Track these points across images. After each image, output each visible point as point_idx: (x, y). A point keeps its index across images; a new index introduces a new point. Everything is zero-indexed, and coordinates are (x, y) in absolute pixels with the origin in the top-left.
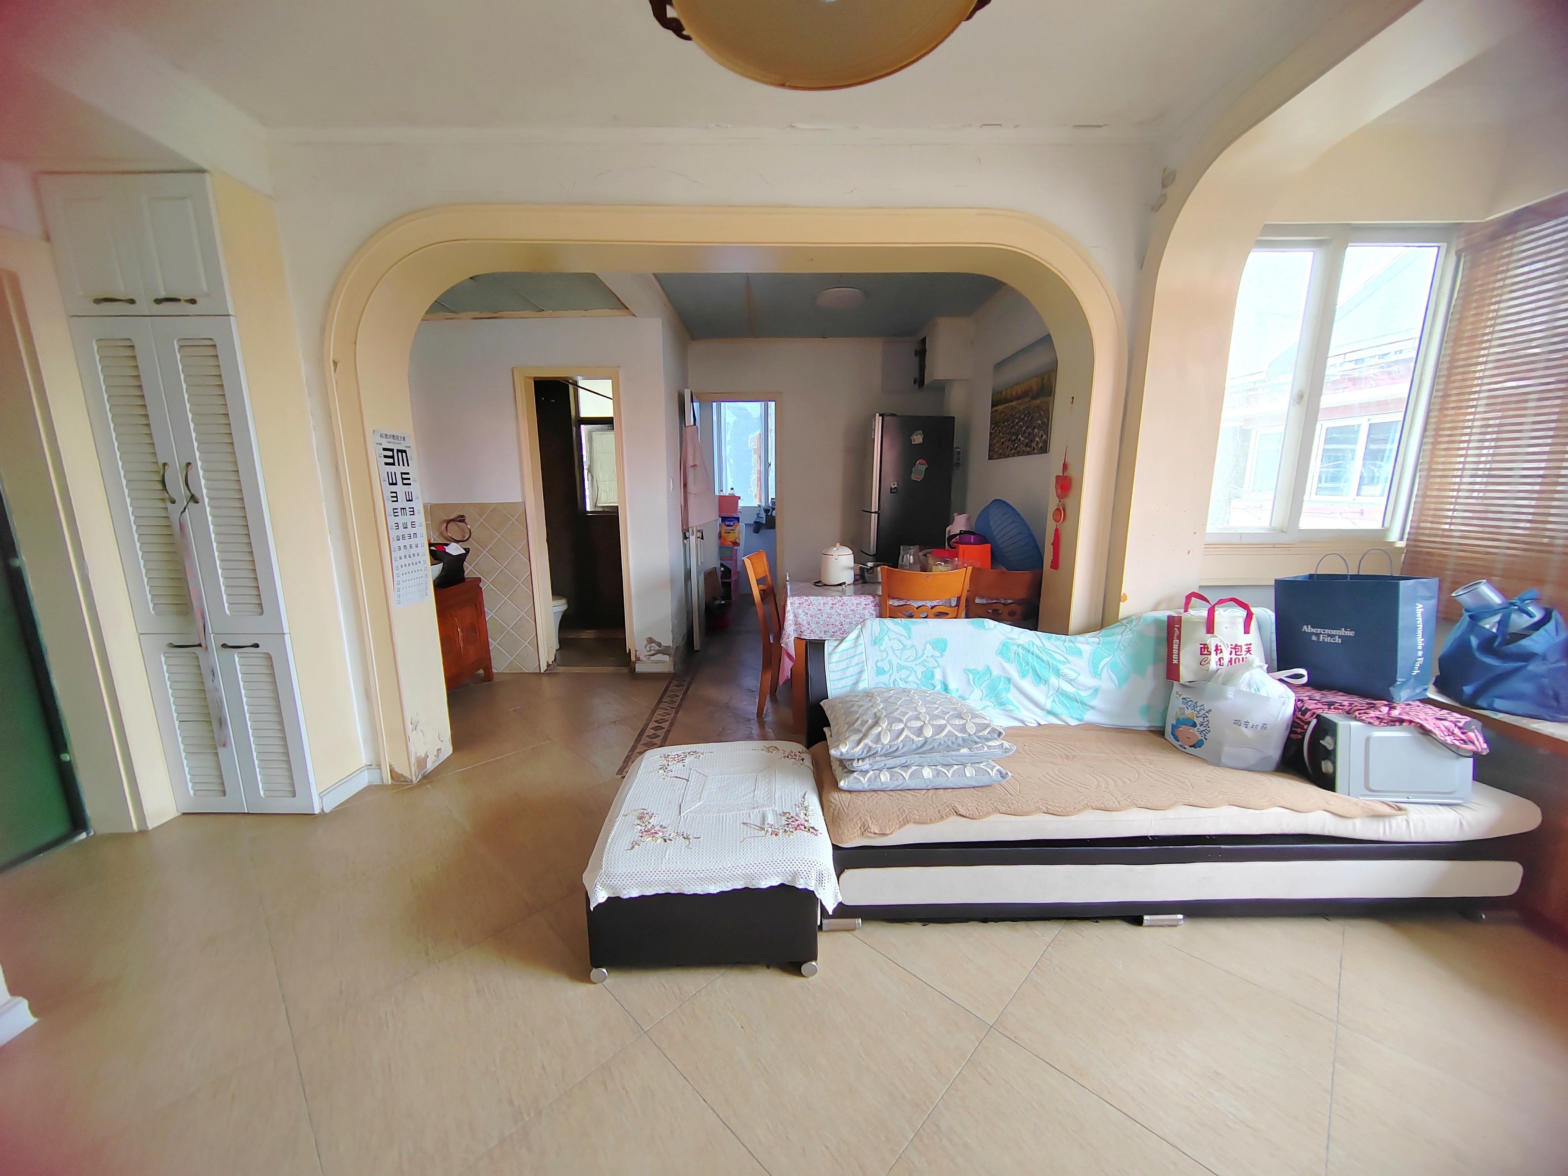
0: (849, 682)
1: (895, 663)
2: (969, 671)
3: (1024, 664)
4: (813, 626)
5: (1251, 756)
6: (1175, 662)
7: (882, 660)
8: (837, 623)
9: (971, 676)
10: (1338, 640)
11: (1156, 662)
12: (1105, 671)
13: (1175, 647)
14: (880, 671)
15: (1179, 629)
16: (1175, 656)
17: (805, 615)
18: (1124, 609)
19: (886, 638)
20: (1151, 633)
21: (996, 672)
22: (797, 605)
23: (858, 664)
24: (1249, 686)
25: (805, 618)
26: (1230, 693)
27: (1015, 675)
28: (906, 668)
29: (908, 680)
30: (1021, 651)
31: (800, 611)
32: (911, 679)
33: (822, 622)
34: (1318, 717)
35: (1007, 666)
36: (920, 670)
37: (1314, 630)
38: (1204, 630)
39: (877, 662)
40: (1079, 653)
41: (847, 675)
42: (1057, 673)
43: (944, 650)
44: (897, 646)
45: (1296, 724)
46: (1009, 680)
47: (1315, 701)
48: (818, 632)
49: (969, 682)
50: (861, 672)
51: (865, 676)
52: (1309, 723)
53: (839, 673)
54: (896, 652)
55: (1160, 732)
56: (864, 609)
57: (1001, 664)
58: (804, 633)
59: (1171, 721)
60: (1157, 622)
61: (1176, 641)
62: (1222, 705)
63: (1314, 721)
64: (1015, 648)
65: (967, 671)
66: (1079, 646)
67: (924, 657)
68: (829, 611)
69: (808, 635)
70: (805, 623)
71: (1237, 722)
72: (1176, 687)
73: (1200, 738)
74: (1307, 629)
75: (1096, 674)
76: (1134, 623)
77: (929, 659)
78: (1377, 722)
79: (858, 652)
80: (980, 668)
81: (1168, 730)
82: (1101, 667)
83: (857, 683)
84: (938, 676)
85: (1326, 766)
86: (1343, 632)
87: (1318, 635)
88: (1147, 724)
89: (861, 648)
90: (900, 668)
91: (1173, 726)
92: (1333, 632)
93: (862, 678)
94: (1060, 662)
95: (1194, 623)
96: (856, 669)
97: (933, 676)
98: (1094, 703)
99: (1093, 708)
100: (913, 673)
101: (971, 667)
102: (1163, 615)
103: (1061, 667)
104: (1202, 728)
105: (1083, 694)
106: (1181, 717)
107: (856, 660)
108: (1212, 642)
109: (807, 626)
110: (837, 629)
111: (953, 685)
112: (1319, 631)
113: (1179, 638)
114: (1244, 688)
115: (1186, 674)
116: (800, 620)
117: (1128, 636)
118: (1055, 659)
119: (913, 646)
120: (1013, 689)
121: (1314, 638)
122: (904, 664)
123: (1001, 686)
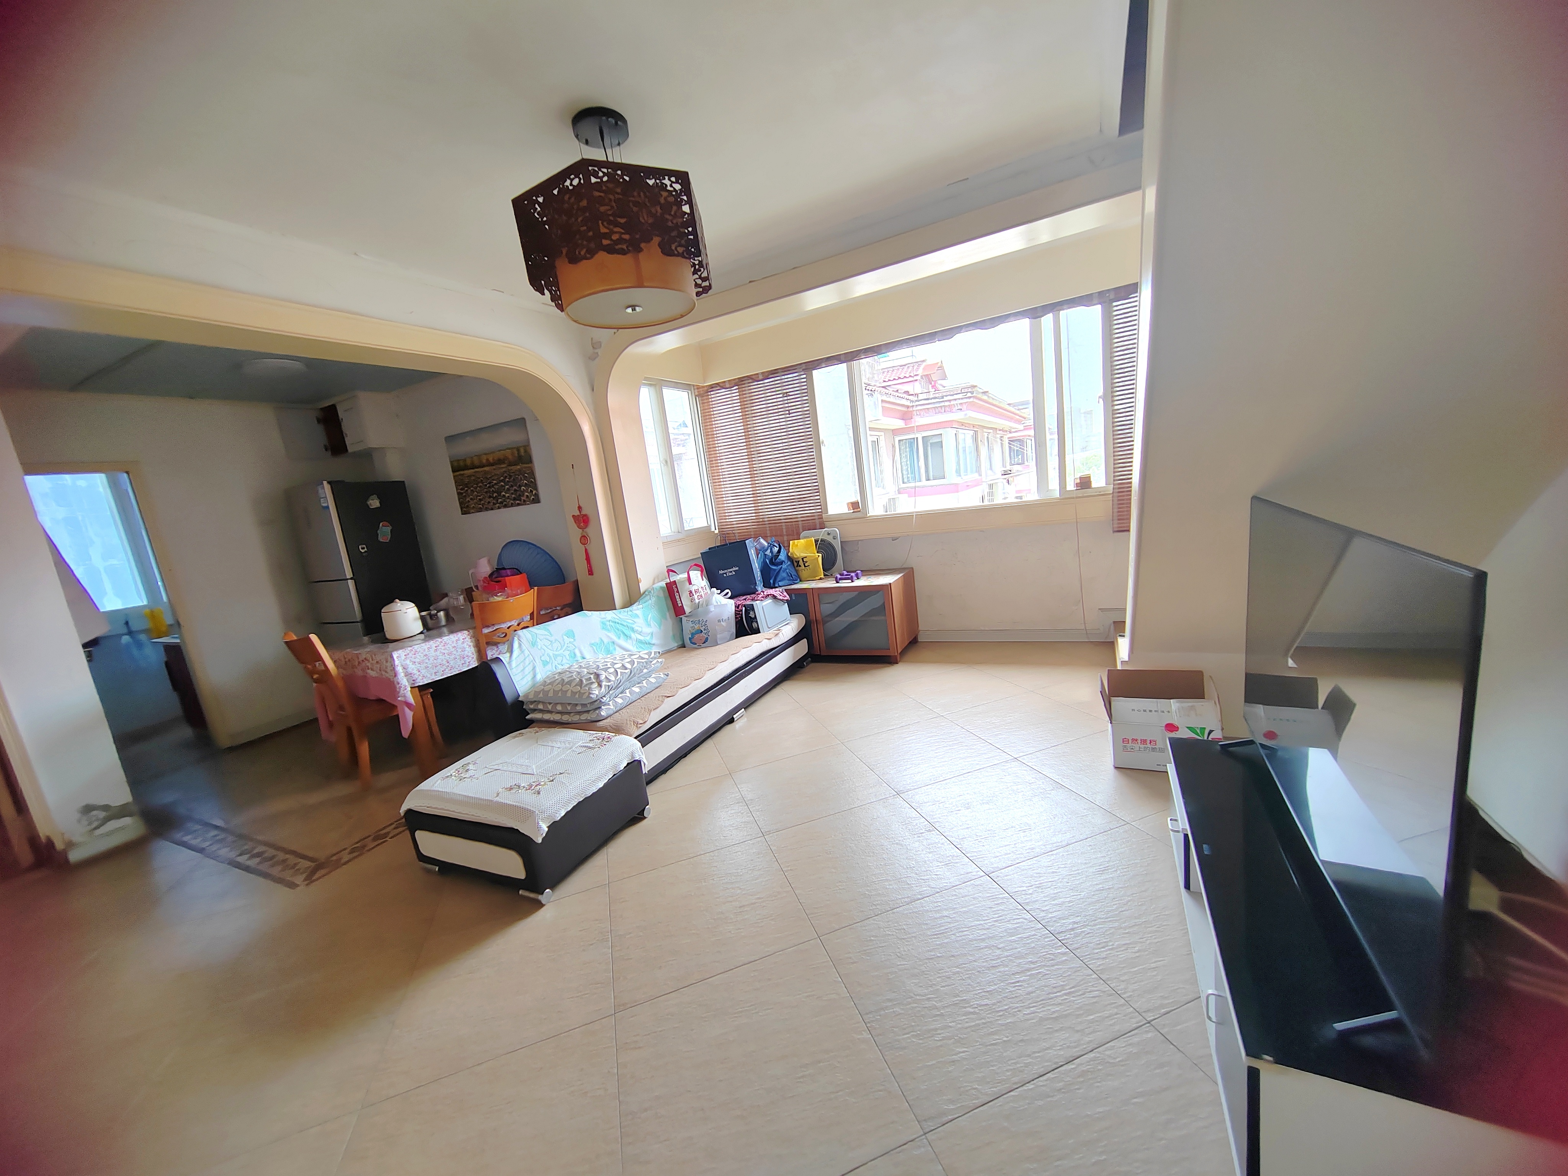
0: (529, 678)
1: (551, 655)
2: (592, 644)
3: (617, 631)
4: (423, 671)
5: (727, 635)
6: (680, 605)
7: (543, 655)
8: (444, 662)
9: (594, 647)
10: (734, 573)
11: (668, 610)
12: (651, 622)
13: (677, 597)
14: (545, 663)
15: (677, 587)
16: (679, 602)
17: (413, 664)
18: (643, 587)
19: (538, 640)
20: (662, 595)
21: (606, 641)
22: (403, 657)
23: (530, 664)
24: (717, 603)
25: (413, 666)
26: (712, 609)
27: (615, 639)
28: (559, 655)
29: (563, 663)
30: (612, 624)
31: (408, 662)
32: (564, 661)
33: (431, 666)
34: (744, 606)
35: (609, 634)
36: (567, 653)
37: (723, 572)
38: (688, 584)
39: (541, 657)
40: (637, 616)
41: (526, 674)
42: (633, 630)
43: (574, 636)
44: (548, 643)
45: (738, 613)
46: (614, 643)
47: (741, 601)
48: (429, 676)
49: (595, 651)
50: (534, 668)
51: (538, 670)
52: (742, 611)
53: (520, 674)
54: (549, 647)
55: (683, 646)
56: (463, 643)
57: (606, 635)
58: (417, 681)
59: (687, 636)
60: (662, 588)
61: (676, 594)
62: (711, 615)
63: (744, 608)
64: (608, 623)
65: (592, 645)
66: (635, 612)
67: (566, 645)
68: (434, 654)
69: (421, 681)
70: (415, 671)
71: (719, 621)
72: (684, 619)
73: (706, 636)
74: (721, 572)
75: (649, 625)
76: (652, 592)
77: (569, 645)
78: (763, 599)
79: (526, 655)
80: (598, 641)
81: (687, 641)
82: (649, 620)
83: (535, 676)
84: (578, 654)
85: (754, 625)
86: (734, 569)
87: (726, 573)
88: (676, 645)
89: (527, 652)
90: (556, 656)
91: (690, 639)
92: (731, 570)
93: (537, 672)
94: (631, 623)
95: (682, 582)
96: (530, 668)
97: (575, 654)
98: (654, 641)
99: (654, 644)
100: (564, 657)
101: (593, 642)
102: (663, 584)
103: (633, 626)
104: (706, 631)
105: (648, 638)
106: (694, 631)
107: (527, 662)
108: (693, 588)
109: (418, 673)
110: (445, 667)
111: (587, 656)
112: (726, 571)
113: (678, 592)
114: (715, 604)
115: (687, 609)
116: (410, 670)
117: (653, 599)
118: (629, 623)
119: (556, 640)
120: (617, 648)
121: (725, 575)
122: (557, 653)
123: (611, 649)
